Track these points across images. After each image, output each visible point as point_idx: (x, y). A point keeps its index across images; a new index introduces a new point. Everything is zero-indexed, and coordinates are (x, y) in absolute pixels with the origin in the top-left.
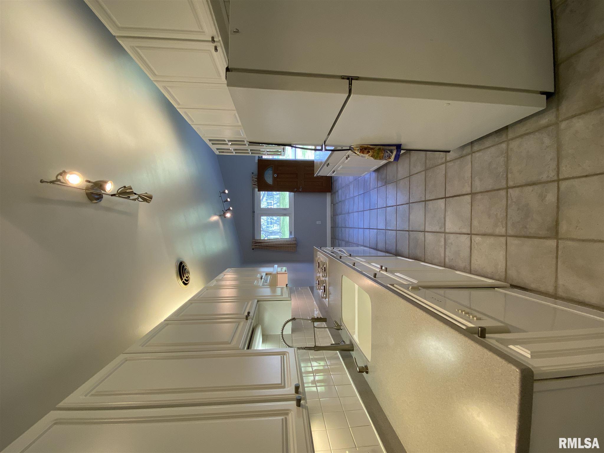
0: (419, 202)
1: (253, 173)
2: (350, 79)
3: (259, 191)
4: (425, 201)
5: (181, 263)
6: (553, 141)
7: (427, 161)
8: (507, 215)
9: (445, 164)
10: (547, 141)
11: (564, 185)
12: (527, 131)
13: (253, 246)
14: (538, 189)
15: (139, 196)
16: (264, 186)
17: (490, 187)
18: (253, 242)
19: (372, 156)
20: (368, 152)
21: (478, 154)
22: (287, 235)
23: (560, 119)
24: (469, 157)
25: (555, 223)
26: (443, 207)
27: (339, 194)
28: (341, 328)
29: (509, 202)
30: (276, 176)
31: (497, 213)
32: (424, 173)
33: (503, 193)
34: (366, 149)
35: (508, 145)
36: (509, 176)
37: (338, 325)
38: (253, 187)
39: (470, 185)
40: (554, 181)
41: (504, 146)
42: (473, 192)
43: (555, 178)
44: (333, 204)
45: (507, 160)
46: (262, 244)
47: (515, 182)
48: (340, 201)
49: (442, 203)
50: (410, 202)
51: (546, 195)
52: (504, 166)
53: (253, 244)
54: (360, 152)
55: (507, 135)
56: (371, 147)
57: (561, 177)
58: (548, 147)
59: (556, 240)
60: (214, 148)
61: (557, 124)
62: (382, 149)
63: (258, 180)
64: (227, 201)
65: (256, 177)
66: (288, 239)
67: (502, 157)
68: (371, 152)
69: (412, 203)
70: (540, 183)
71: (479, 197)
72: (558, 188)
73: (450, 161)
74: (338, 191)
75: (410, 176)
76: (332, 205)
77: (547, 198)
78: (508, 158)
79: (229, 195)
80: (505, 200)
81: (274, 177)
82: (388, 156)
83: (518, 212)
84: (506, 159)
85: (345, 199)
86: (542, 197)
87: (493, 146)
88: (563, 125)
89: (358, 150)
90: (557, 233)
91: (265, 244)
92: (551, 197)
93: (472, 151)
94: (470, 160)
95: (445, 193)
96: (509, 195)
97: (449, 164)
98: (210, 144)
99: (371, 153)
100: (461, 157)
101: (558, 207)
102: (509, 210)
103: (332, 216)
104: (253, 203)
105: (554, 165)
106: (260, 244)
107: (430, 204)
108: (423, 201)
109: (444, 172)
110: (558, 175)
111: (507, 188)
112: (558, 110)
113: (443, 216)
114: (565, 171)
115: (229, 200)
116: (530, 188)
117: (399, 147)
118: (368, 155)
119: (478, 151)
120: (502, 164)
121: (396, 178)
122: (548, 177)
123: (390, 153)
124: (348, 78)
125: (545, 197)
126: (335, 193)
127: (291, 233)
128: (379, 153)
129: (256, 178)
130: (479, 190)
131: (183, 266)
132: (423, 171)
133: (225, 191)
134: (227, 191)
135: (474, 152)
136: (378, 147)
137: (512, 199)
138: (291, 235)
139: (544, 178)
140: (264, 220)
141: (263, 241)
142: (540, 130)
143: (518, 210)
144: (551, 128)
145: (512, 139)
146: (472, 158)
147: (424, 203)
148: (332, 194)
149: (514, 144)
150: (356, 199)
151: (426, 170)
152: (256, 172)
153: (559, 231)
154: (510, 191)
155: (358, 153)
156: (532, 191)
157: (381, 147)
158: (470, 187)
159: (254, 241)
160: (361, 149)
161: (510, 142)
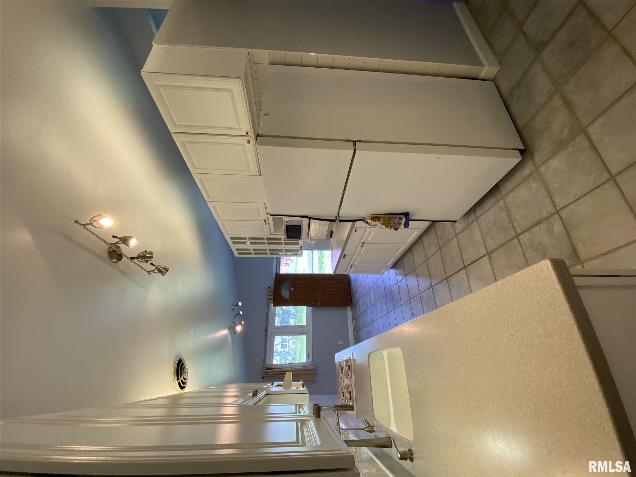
0: (441, 281)
1: (269, 288)
2: (355, 142)
3: (274, 306)
4: (447, 278)
5: (180, 361)
6: (539, 184)
7: (440, 241)
8: (526, 261)
9: (456, 237)
10: (535, 185)
11: (564, 214)
12: (516, 185)
13: (263, 373)
14: (543, 225)
15: (157, 268)
16: (279, 301)
17: (502, 241)
18: (263, 368)
19: (383, 224)
20: (379, 220)
21: (482, 218)
22: (304, 360)
23: (538, 166)
24: (475, 223)
25: (572, 250)
26: (466, 278)
27: (360, 305)
28: (374, 429)
29: (524, 247)
30: (292, 289)
31: (517, 263)
32: (439, 252)
33: (515, 241)
34: (376, 218)
35: (504, 201)
36: (515, 224)
37: (370, 426)
38: (269, 302)
39: (484, 246)
40: (554, 214)
41: (501, 202)
42: (489, 251)
43: (554, 210)
44: (355, 318)
45: (509, 213)
46: (274, 370)
47: (522, 228)
48: (362, 313)
49: (463, 272)
50: (433, 285)
51: (553, 228)
52: (508, 218)
53: (263, 371)
54: (371, 221)
55: (501, 194)
56: (381, 216)
57: (559, 208)
58: (537, 190)
59: (580, 265)
60: (234, 247)
61: (537, 170)
62: (391, 217)
63: (273, 294)
64: (239, 314)
65: (273, 291)
66: (306, 364)
67: (503, 212)
68: (381, 219)
69: (434, 285)
70: (543, 220)
71: (495, 254)
72: (561, 218)
73: (460, 232)
74: (358, 302)
75: (427, 259)
76: (354, 320)
77: (555, 231)
78: (508, 211)
79: (241, 308)
80: (519, 247)
81: (290, 291)
82: (398, 223)
83: (535, 252)
84: (507, 213)
85: (367, 309)
86: (550, 231)
87: (492, 206)
88: (542, 169)
89: (369, 219)
90: (578, 258)
91: (277, 370)
92: (558, 228)
93: (476, 217)
94: (477, 225)
95: (464, 263)
96: (521, 241)
97: (460, 236)
98: (230, 242)
99: (382, 221)
100: (469, 226)
101: (568, 234)
102: (527, 255)
103: (355, 333)
104: (267, 318)
105: (548, 201)
106: (271, 371)
107: (453, 280)
108: (445, 279)
109: (457, 245)
110: (556, 208)
111: (518, 236)
112: (533, 161)
113: (467, 286)
114: (560, 201)
115: (241, 313)
116: (537, 228)
117: (406, 215)
118: (379, 222)
119: (481, 215)
120: (505, 218)
121: (414, 266)
122: (548, 212)
123: (399, 220)
124: (353, 141)
125: (553, 230)
126: (355, 306)
127: (308, 356)
128: (389, 220)
129: (272, 293)
130: (493, 247)
131: (183, 364)
132: (438, 250)
133: (238, 303)
134: (240, 304)
135: (478, 218)
136: (388, 216)
137: (525, 244)
138: (309, 359)
139: (545, 214)
140: (278, 339)
141: (276, 367)
142: (525, 180)
143: (534, 252)
144: (533, 175)
145: (506, 195)
146: (478, 223)
147: (446, 281)
148: (353, 308)
149: (510, 199)
150: (378, 303)
151: (440, 249)
152: (272, 287)
153: (580, 255)
154: (521, 237)
155: (370, 222)
156: (540, 229)
157: (391, 216)
158: (485, 248)
159: (265, 366)
160: (372, 218)
161: (505, 198)
